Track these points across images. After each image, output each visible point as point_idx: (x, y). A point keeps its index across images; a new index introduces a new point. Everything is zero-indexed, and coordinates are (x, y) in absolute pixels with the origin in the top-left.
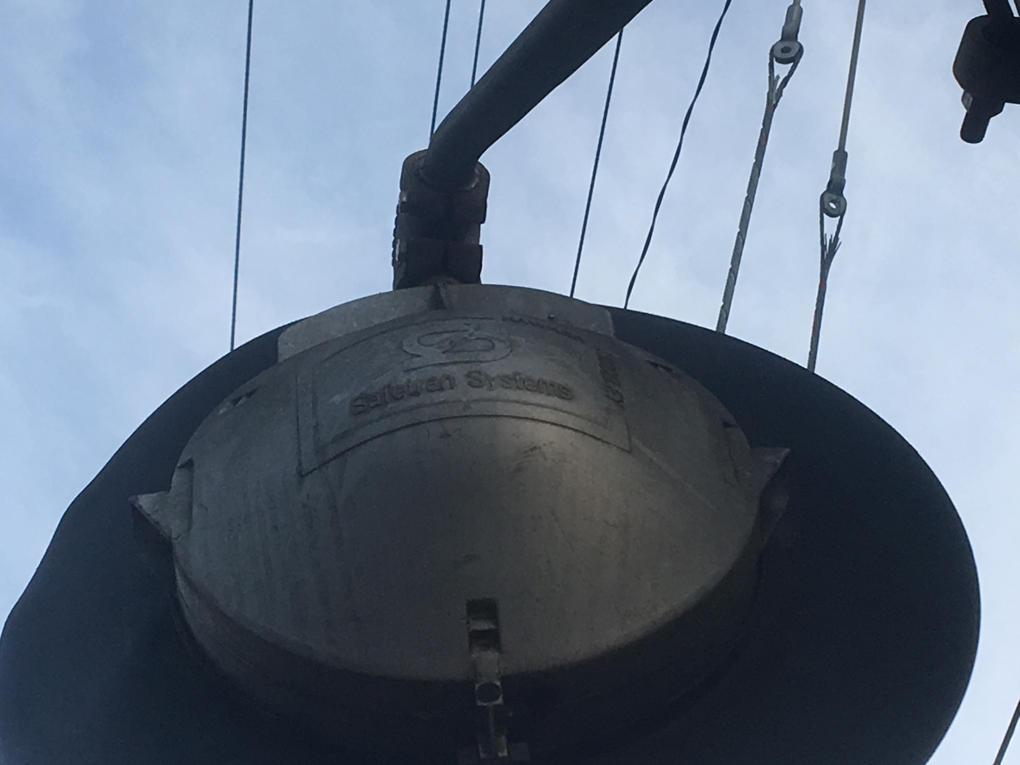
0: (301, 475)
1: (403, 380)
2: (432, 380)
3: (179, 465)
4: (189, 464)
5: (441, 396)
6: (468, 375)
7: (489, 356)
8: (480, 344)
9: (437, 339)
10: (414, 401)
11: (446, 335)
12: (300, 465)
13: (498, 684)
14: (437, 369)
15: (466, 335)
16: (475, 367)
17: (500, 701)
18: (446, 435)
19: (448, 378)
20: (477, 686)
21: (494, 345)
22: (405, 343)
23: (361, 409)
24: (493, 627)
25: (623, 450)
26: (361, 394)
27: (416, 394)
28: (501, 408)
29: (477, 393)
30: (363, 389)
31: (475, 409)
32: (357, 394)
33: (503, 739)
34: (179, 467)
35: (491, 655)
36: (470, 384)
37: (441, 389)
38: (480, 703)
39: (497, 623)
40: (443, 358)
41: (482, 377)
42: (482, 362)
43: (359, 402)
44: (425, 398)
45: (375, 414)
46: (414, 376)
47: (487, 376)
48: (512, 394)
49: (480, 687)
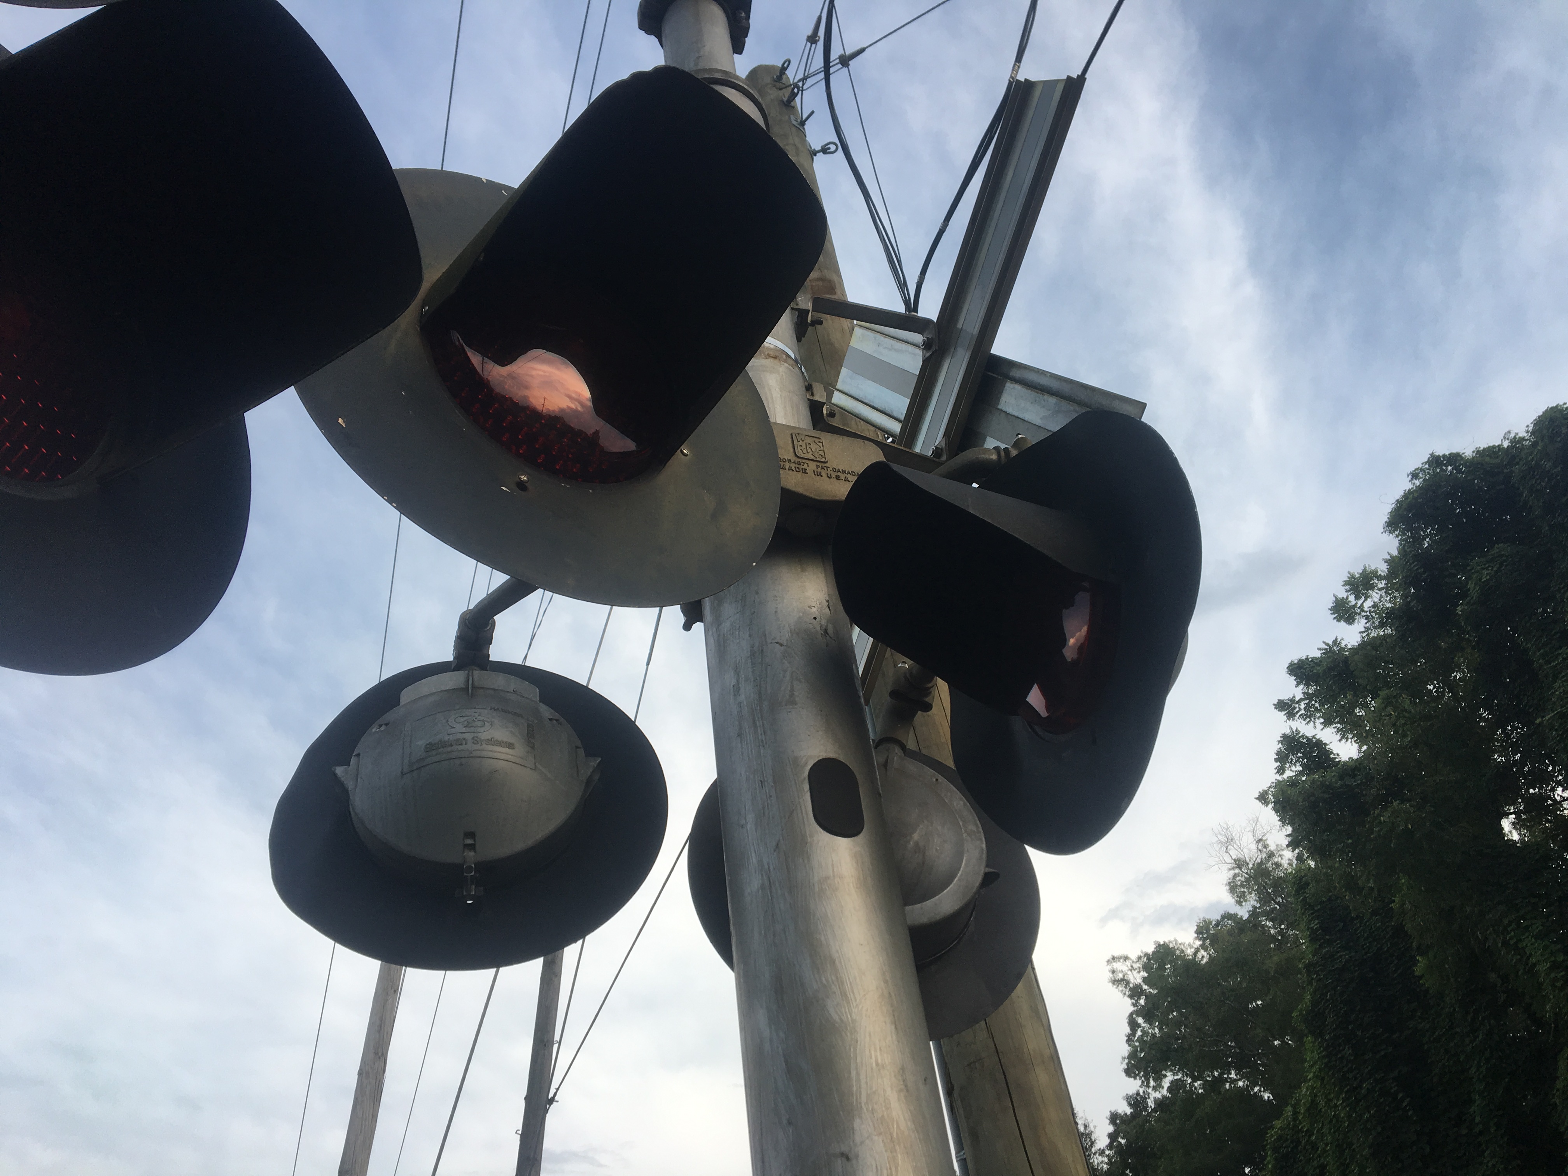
0: (403, 774)
1: (446, 738)
2: (458, 740)
3: (354, 754)
4: (358, 755)
5: (460, 748)
6: (473, 738)
7: (482, 730)
8: (479, 724)
9: (462, 719)
10: (449, 749)
11: (466, 718)
12: (403, 769)
13: (473, 866)
14: (461, 735)
15: (474, 718)
16: (476, 735)
17: (473, 874)
18: (461, 765)
19: (464, 739)
20: (465, 867)
21: (485, 724)
22: (449, 720)
23: (428, 749)
24: (473, 842)
25: (532, 769)
26: (429, 743)
27: (451, 745)
28: (484, 754)
29: (476, 747)
30: (430, 741)
31: (474, 754)
32: (428, 742)
33: (473, 887)
34: (354, 756)
35: (472, 854)
36: (473, 743)
37: (462, 744)
38: (465, 874)
39: (475, 841)
40: (464, 730)
41: (478, 740)
42: (479, 732)
43: (428, 746)
44: (455, 748)
45: (434, 753)
46: (451, 737)
47: (480, 739)
48: (491, 748)
49: (466, 867)
